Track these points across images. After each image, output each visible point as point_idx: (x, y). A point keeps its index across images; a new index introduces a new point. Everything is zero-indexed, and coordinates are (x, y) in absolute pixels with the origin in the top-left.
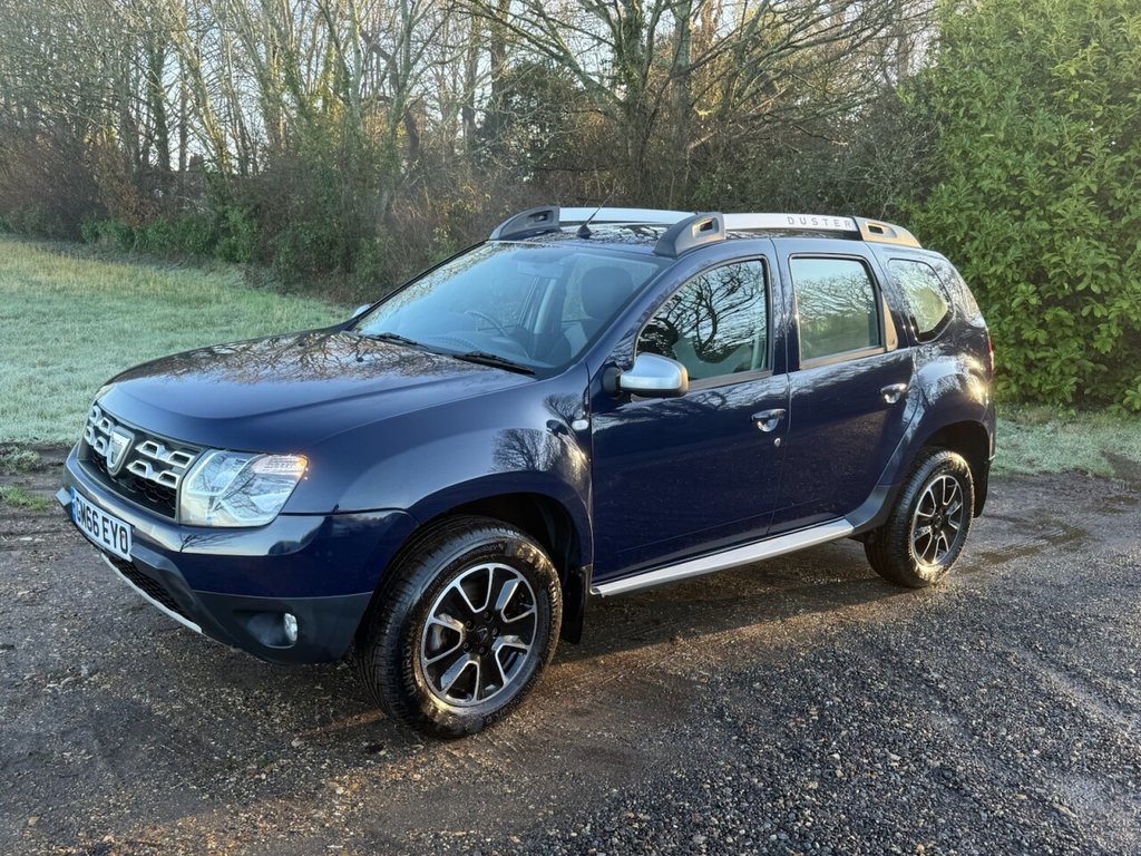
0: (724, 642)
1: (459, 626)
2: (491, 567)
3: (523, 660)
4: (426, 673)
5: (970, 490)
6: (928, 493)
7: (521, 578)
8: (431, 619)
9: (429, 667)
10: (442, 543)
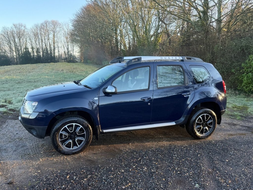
0: (139, 145)
1: (67, 134)
2: (74, 124)
3: (83, 142)
4: (60, 142)
5: (215, 118)
6: (200, 118)
7: (81, 126)
8: (61, 132)
9: (60, 141)
10: (63, 119)
